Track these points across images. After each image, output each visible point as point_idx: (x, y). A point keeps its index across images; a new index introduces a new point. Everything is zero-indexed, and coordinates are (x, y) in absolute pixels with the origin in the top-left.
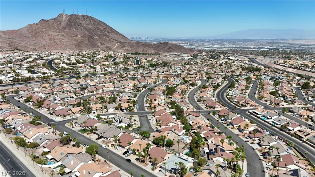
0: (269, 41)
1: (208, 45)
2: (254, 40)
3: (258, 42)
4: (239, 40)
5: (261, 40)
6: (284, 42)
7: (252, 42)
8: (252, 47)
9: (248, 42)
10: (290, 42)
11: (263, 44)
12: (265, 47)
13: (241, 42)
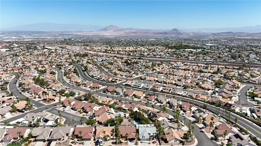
0: (59, 33)
1: (5, 37)
2: (46, 32)
3: (50, 34)
4: (34, 33)
5: (53, 32)
6: (70, 33)
7: (46, 34)
8: (49, 38)
9: (42, 33)
10: (75, 33)
11: (56, 35)
12: (59, 38)
13: (36, 34)
